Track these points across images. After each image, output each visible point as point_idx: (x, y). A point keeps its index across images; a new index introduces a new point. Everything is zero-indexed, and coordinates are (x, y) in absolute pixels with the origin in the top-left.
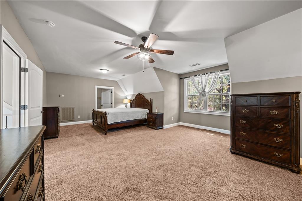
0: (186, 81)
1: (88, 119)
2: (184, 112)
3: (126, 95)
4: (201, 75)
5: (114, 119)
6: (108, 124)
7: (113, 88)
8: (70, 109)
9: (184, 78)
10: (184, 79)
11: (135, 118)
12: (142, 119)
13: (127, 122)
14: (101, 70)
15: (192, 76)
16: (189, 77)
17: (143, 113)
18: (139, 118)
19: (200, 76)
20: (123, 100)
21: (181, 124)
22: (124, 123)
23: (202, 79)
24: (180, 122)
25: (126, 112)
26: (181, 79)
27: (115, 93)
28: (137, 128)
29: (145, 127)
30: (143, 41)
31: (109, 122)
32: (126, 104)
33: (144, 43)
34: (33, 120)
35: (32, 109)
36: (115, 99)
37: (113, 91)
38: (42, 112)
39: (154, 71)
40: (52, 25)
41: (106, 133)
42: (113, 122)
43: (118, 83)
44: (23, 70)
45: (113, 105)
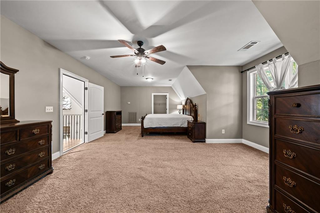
0: (251, 74)
2: (248, 123)
3: (182, 100)
4: (274, 59)
5: (150, 124)
7: (168, 94)
8: (134, 113)
9: (248, 70)
10: (248, 72)
11: (173, 125)
12: (183, 127)
13: (163, 128)
14: (147, 79)
15: (258, 64)
16: (254, 67)
17: (183, 121)
18: (179, 126)
19: (272, 62)
20: (176, 105)
21: (243, 143)
22: (160, 129)
23: (275, 67)
24: (242, 138)
25: (163, 118)
26: (242, 72)
27: (170, 99)
28: (176, 137)
29: (186, 137)
30: (139, 46)
31: (145, 126)
32: (180, 110)
33: (140, 47)
34: (93, 119)
35: (92, 112)
36: (170, 105)
37: (168, 97)
38: (103, 114)
39: (189, 70)
40: (88, 58)
41: (142, 136)
42: (149, 127)
43: (172, 89)
44: (86, 89)
45: (168, 111)
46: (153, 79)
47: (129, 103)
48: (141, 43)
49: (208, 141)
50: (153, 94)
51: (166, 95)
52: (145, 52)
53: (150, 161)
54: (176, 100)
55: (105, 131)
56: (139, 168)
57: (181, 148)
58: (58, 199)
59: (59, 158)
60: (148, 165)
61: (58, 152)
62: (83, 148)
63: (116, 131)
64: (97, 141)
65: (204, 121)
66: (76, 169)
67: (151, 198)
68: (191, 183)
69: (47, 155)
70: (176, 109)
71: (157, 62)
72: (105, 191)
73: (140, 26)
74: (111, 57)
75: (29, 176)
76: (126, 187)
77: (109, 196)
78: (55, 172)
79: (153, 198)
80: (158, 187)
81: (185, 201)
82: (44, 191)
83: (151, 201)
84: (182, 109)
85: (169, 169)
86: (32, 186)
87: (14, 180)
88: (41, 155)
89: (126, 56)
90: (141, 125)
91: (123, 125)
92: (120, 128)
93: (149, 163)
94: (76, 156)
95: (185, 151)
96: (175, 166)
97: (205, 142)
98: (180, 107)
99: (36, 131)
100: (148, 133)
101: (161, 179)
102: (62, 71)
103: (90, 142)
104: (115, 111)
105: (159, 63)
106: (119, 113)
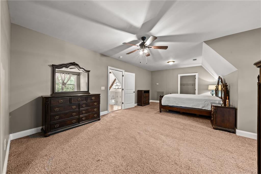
1: (157, 100)
3: (216, 79)
5: (167, 102)
6: (162, 105)
7: (197, 74)
8: (161, 92)
12: (205, 109)
14: (168, 62)
20: (208, 86)
27: (199, 79)
31: (163, 104)
32: (213, 91)
33: (144, 41)
34: (127, 95)
35: (127, 90)
36: (199, 85)
37: (197, 77)
38: (134, 92)
39: (208, 46)
40: (121, 57)
41: (161, 112)
42: (166, 105)
43: (203, 68)
44: (123, 76)
45: (197, 91)
46: (174, 62)
47: (158, 84)
48: (143, 38)
49: (239, 132)
50: (179, 76)
51: (195, 75)
52: (145, 44)
53: (150, 131)
54: (208, 80)
55: (137, 104)
56: (138, 133)
57: (190, 130)
58: (94, 132)
59: (107, 114)
60: (146, 133)
61: (107, 111)
62: (120, 111)
63: (143, 104)
64: (129, 109)
65: (236, 107)
66: (109, 122)
67: (129, 153)
68: (170, 161)
69: (98, 110)
70: (207, 90)
71: (160, 49)
72: (111, 137)
73: (135, 28)
74: (126, 54)
75: (90, 118)
76: (122, 140)
77: (111, 140)
78: (101, 120)
79: (131, 154)
80: (140, 149)
81: (150, 169)
82: (93, 127)
83: (128, 155)
84: (215, 89)
85: (160, 142)
86: (91, 123)
87: (85, 118)
88: (95, 110)
89: (135, 51)
90: (159, 102)
91: (150, 101)
92: (148, 103)
93: (149, 132)
94: (114, 115)
95: (192, 134)
96: (167, 142)
97: (234, 132)
98: (213, 87)
99: (93, 98)
100: (168, 110)
101: (146, 145)
102: (109, 67)
103: (125, 109)
104: (143, 90)
105: (162, 49)
106: (147, 92)
